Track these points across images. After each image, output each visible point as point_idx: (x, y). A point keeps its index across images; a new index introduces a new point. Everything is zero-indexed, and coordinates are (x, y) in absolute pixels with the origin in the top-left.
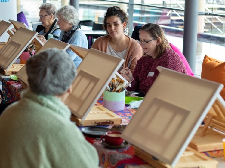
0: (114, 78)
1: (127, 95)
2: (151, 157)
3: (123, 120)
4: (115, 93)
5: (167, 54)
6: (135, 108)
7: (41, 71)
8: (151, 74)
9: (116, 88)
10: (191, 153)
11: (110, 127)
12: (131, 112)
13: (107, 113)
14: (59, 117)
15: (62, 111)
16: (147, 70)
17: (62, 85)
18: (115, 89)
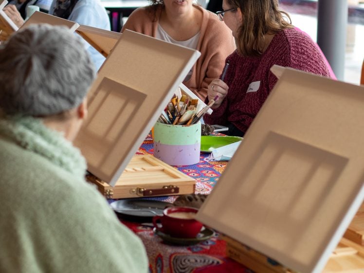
0: (176, 95)
1: (205, 132)
2: (265, 261)
3: (199, 185)
4: (180, 127)
5: (287, 41)
6: (223, 158)
7: (20, 65)
8: (255, 86)
9: (181, 116)
10: (350, 251)
11: (171, 200)
12: (214, 168)
13: (163, 170)
14: (61, 172)
15: (66, 159)
16: (247, 79)
17: (66, 93)
18: (179, 119)
